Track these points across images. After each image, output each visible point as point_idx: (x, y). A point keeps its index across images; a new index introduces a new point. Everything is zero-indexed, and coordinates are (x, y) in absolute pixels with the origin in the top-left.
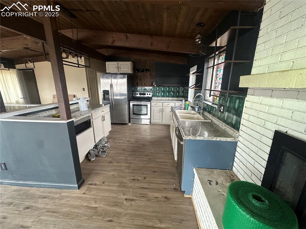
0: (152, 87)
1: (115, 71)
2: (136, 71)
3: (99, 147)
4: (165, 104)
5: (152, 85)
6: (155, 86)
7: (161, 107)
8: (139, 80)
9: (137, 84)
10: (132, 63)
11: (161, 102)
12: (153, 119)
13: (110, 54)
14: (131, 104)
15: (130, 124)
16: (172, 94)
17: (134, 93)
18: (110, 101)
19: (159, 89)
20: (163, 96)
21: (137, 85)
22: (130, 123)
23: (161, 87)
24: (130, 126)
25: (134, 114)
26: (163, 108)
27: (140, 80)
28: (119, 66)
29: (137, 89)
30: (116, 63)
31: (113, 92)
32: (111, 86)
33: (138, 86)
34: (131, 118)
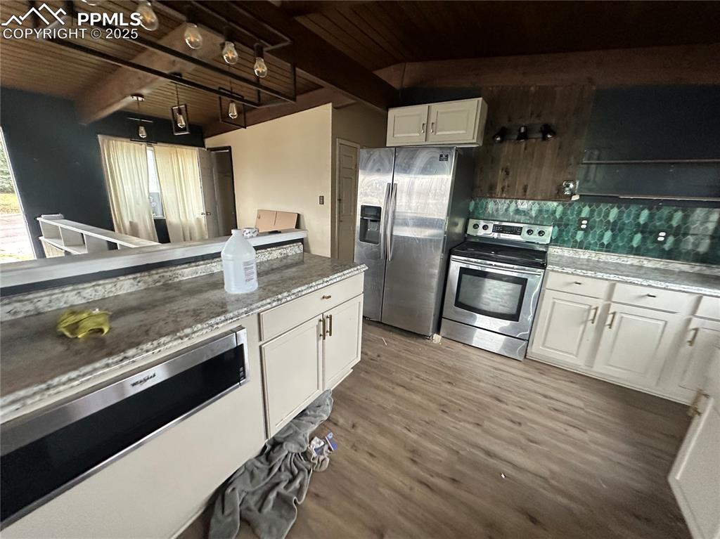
0: (555, 204)
1: (416, 137)
2: (494, 137)
3: (279, 458)
4: (625, 292)
5: (558, 195)
6: (575, 198)
7: (600, 303)
8: (501, 174)
9: (492, 188)
10: (486, 106)
11: (605, 276)
12: (543, 345)
13: (407, 82)
14: (455, 267)
15: (437, 338)
16: (664, 242)
17: (472, 222)
18: (379, 247)
19: (592, 212)
20: (609, 246)
21: (491, 193)
22: (438, 332)
23: (603, 207)
24: (437, 348)
25: (459, 304)
26: (607, 307)
27: (508, 173)
28: (433, 120)
29: (486, 207)
30: (422, 109)
31: (394, 212)
32: (392, 189)
33: (491, 197)
34: (444, 315)
